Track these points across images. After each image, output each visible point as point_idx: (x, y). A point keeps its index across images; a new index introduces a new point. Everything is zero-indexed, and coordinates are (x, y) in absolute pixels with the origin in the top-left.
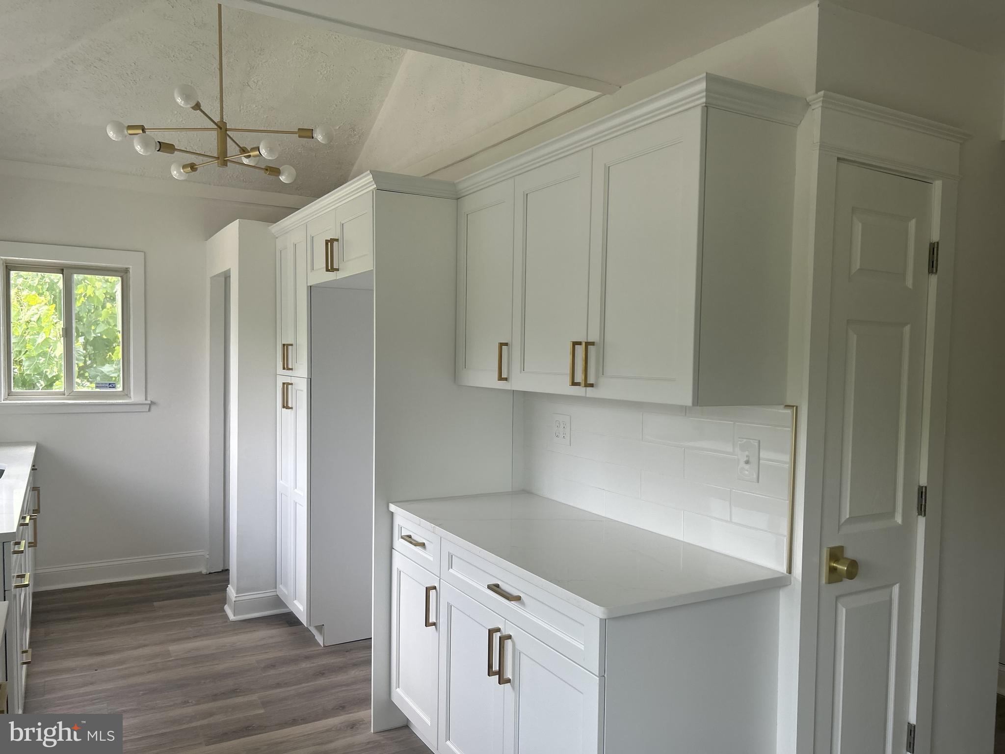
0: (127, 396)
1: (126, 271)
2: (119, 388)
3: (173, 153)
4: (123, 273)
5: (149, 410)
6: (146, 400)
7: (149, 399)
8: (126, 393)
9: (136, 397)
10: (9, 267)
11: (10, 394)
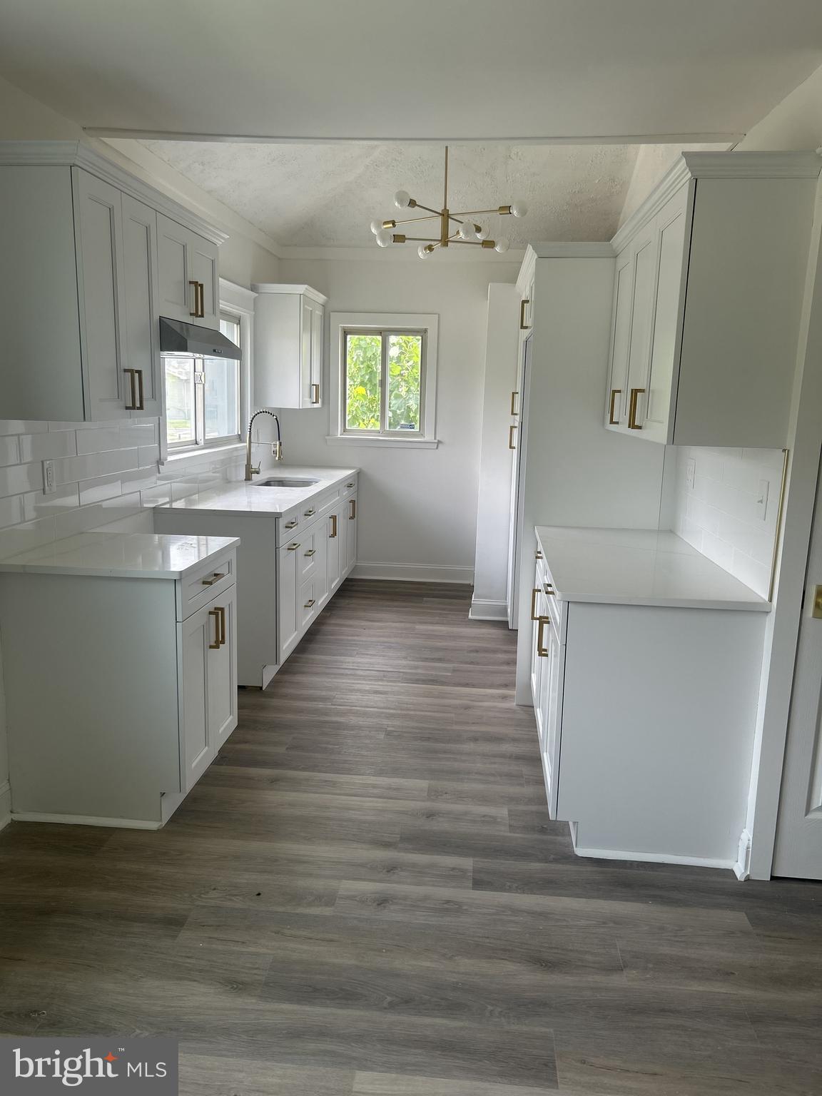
0: (422, 435)
1: (426, 331)
2: (417, 429)
3: (404, 242)
4: (423, 333)
5: (437, 448)
6: (435, 439)
7: (437, 438)
8: (421, 434)
9: (429, 437)
10: (346, 333)
11: (345, 430)
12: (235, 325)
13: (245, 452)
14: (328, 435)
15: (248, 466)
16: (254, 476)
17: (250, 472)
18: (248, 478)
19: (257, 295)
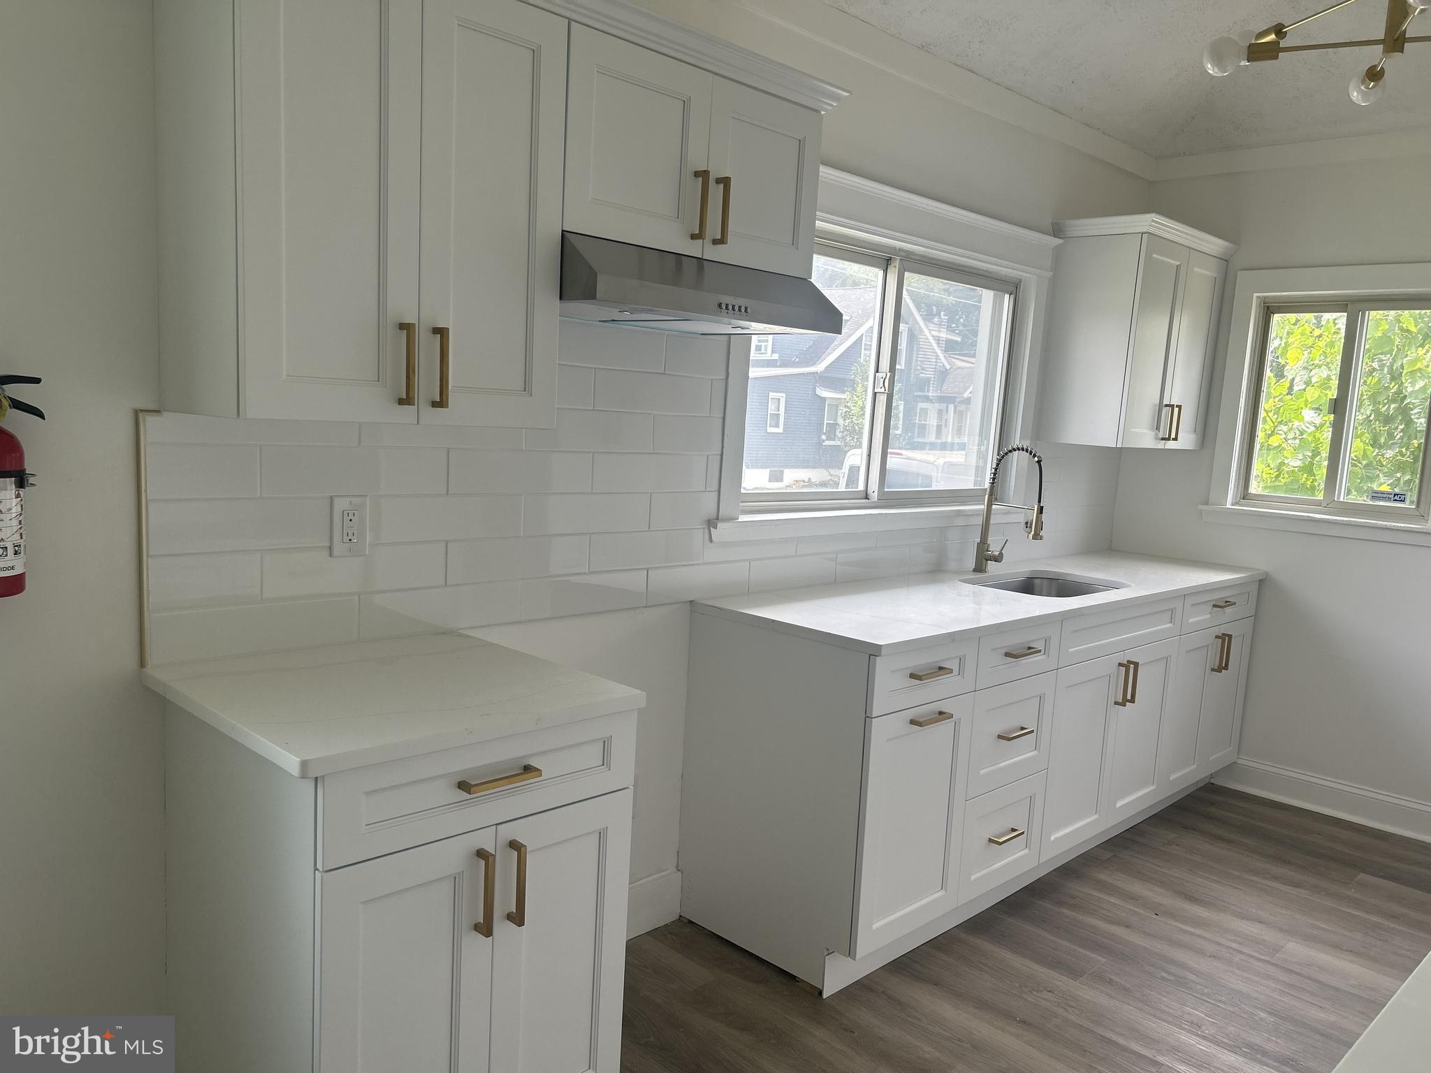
0: (1422, 518)
2: (1411, 503)
10: (1269, 310)
11: (1245, 495)
12: (1007, 296)
13: (979, 521)
14: (1206, 503)
15: (983, 545)
16: (991, 565)
17: (984, 558)
18: (979, 568)
19: (1060, 241)
